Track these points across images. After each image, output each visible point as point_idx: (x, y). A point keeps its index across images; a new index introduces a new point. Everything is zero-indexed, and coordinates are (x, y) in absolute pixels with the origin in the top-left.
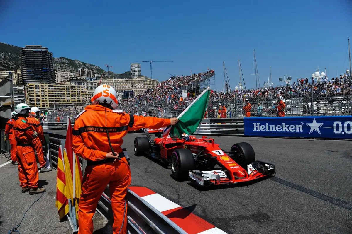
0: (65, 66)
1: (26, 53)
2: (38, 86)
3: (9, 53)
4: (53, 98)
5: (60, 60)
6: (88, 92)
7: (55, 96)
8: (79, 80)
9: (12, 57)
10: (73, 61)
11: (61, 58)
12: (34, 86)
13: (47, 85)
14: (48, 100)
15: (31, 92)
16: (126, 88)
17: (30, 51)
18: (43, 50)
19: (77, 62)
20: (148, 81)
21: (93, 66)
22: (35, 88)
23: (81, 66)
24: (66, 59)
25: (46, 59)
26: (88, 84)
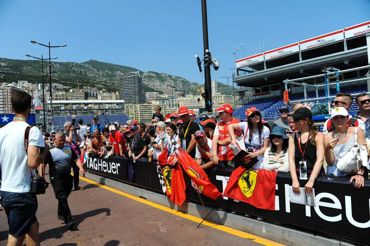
0: (153, 79)
1: (123, 79)
2: (132, 106)
3: (106, 71)
4: (143, 116)
5: (148, 74)
6: (170, 109)
7: (145, 114)
8: (163, 99)
9: (108, 74)
10: (160, 74)
11: (149, 72)
12: (130, 107)
13: (139, 105)
14: (139, 117)
15: (128, 111)
16: (202, 104)
17: (126, 77)
18: (135, 76)
19: (163, 75)
20: (223, 97)
21: (179, 78)
22: (130, 108)
23: (168, 79)
24: (153, 73)
25: (138, 83)
26: (170, 103)
